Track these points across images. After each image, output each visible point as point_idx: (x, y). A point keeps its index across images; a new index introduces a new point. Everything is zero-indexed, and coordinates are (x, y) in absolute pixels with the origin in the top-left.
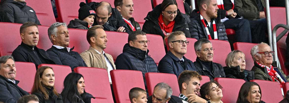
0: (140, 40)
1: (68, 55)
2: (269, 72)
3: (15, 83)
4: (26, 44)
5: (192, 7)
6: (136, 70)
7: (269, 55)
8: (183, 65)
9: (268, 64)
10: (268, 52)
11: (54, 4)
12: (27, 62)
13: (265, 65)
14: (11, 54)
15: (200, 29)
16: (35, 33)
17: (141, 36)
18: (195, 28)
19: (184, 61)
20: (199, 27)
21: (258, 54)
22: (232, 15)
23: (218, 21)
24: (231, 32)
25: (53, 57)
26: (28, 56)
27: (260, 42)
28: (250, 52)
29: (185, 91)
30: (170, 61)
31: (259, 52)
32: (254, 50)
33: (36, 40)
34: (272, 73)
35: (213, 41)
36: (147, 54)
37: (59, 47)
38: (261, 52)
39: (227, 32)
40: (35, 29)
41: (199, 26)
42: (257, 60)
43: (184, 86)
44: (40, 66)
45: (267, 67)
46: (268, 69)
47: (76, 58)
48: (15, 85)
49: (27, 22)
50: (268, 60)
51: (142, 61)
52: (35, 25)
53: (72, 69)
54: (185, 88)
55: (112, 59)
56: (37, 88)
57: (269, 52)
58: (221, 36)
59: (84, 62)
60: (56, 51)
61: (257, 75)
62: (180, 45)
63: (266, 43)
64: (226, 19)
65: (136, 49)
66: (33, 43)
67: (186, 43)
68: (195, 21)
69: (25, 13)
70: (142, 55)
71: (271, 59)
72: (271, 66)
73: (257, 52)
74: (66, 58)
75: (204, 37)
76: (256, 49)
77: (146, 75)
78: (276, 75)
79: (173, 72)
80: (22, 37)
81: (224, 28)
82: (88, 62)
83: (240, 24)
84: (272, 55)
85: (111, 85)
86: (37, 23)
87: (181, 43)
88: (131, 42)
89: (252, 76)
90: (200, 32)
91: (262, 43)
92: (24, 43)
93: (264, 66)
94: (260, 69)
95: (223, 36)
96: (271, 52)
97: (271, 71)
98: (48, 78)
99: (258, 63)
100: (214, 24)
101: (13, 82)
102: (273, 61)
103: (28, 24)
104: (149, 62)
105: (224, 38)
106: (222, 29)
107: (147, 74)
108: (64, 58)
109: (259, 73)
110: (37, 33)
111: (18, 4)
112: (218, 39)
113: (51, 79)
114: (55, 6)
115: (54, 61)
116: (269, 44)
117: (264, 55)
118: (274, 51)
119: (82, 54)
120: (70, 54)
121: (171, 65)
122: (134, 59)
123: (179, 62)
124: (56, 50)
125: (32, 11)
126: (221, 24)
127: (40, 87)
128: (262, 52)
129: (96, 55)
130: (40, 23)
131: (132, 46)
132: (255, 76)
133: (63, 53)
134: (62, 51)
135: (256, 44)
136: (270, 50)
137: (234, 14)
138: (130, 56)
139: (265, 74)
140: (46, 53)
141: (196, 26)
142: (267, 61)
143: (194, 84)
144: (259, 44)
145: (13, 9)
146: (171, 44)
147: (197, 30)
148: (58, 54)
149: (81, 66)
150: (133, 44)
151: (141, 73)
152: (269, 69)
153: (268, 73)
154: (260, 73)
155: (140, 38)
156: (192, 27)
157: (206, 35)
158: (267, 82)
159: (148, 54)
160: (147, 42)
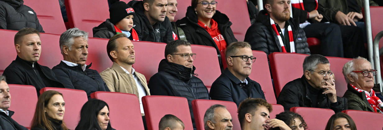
0: (183, 53)
1: (82, 75)
2: (369, 99)
3: (8, 115)
4: (23, 58)
5: (259, 7)
6: (179, 95)
7: (368, 75)
8: (246, 90)
9: (367, 88)
10: (367, 70)
11: (62, 3)
12: (24, 84)
13: (363, 89)
14: (2, 73)
15: (269, 38)
16: (36, 44)
17: (184, 47)
18: (263, 36)
19: (247, 83)
20: (268, 36)
21: (352, 73)
22: (316, 19)
23: (295, 27)
24: (315, 41)
25: (62, 77)
26: (25, 76)
27: (356, 57)
28: (342, 71)
29: (249, 124)
30: (228, 83)
31: (355, 71)
32: (347, 67)
33: (37, 54)
34: (374, 101)
35: (288, 54)
36: (193, 73)
37: (70, 64)
38: (358, 71)
39: (308, 42)
40: (35, 37)
41: (268, 33)
42: (351, 82)
43: (248, 118)
44: (43, 90)
45: (366, 92)
46: (367, 95)
47: (94, 79)
48: (8, 118)
49: (25, 28)
50: (367, 82)
51: (186, 83)
52: (35, 32)
53: (88, 95)
54: (249, 121)
55: (144, 81)
56: (40, 123)
57: (369, 70)
58: (300, 48)
59: (105, 84)
60: (65, 69)
61: (352, 103)
62: (243, 62)
63: (365, 58)
64: (307, 23)
65: (176, 66)
66: (33, 57)
67: (252, 59)
68: (263, 27)
69: (21, 15)
70: (185, 74)
71: (372, 81)
72: (372, 90)
73: (351, 71)
74: (80, 80)
75: (276, 49)
76: (351, 66)
77: (193, 103)
78: (379, 104)
79: (231, 99)
80: (18, 49)
81: (304, 37)
82: (110, 85)
83: (327, 31)
84: (373, 75)
85: (143, 117)
86: (39, 30)
87: (244, 59)
88: (170, 56)
89: (345, 105)
90: (270, 42)
91: (359, 57)
92: (20, 57)
93: (362, 91)
94: (355, 95)
95: (304, 48)
96: (371, 71)
97: (373, 98)
98: (56, 108)
99: (353, 86)
100: (290, 31)
101: (5, 113)
102: (375, 83)
103: (27, 31)
104: (195, 84)
105: (305, 51)
106: (301, 37)
107: (195, 102)
108: (76, 80)
109: (354, 101)
110: (38, 43)
111: (12, 3)
112: (296, 52)
113: (60, 110)
114: (64, 5)
115: (62, 83)
116: (369, 59)
117: (361, 75)
118: (375, 70)
119: (103, 74)
120: (86, 73)
121: (229, 89)
122: (174, 80)
123: (241, 85)
124: (67, 68)
125: (31, 12)
126: (300, 31)
127: (44, 120)
128: (360, 71)
129: (123, 75)
130: (44, 30)
131: (171, 61)
132: (348, 105)
133: (76, 73)
134: (74, 70)
135: (351, 59)
136: (371, 68)
137: (320, 17)
138: (168, 77)
139: (363, 102)
140: (52, 71)
141: (263, 34)
142: (366, 84)
143: (262, 115)
144: (354, 59)
145: (5, 9)
146: (230, 59)
147: (266, 41)
148: (69, 73)
149: (100, 90)
150: (172, 59)
151: (186, 100)
152: (369, 94)
153: (367, 100)
154: (356, 100)
155: (183, 50)
156: (258, 35)
157: (279, 47)
158: (367, 113)
159: (195, 73)
160: (192, 56)
